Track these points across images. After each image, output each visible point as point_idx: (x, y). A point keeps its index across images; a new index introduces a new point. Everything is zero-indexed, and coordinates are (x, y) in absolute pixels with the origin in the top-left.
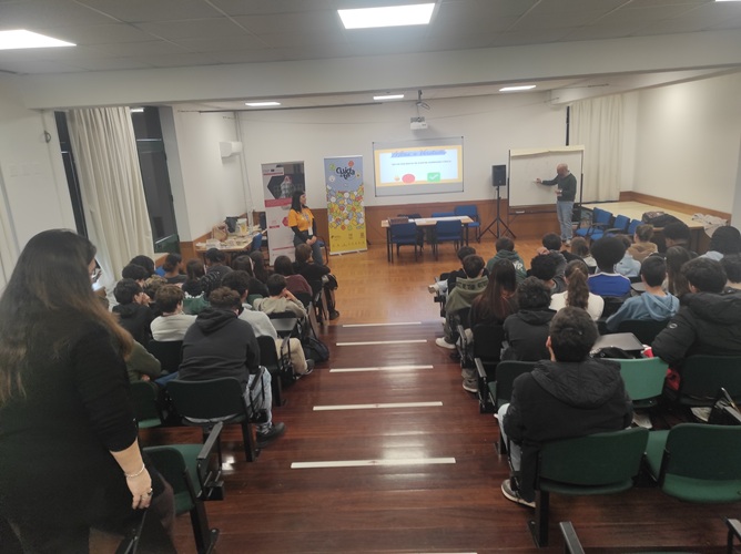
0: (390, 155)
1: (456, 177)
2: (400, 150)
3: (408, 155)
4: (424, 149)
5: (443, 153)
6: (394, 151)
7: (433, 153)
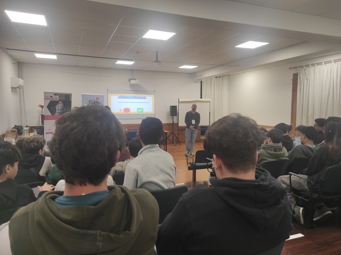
0: (117, 97)
1: (152, 111)
2: (122, 95)
3: (127, 98)
4: (135, 95)
5: (145, 98)
6: (120, 95)
7: (140, 98)
